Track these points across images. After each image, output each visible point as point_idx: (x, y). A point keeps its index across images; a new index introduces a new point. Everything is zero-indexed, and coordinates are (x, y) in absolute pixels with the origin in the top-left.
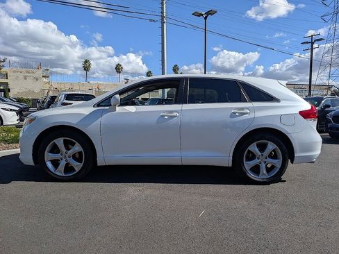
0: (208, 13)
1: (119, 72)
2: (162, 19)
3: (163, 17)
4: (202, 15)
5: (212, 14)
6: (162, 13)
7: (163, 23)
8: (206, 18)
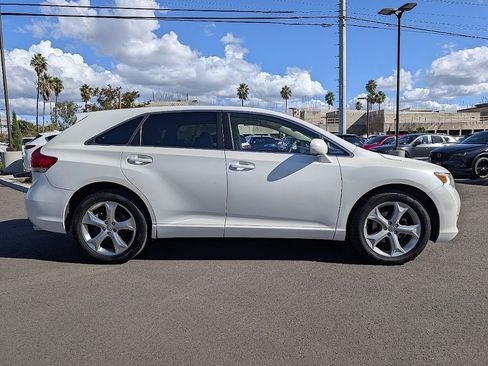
0: (403, 9)
1: (286, 98)
2: (341, 21)
3: (341, 18)
4: (394, 12)
5: (409, 9)
6: (341, 11)
7: (341, 26)
8: (399, 16)
